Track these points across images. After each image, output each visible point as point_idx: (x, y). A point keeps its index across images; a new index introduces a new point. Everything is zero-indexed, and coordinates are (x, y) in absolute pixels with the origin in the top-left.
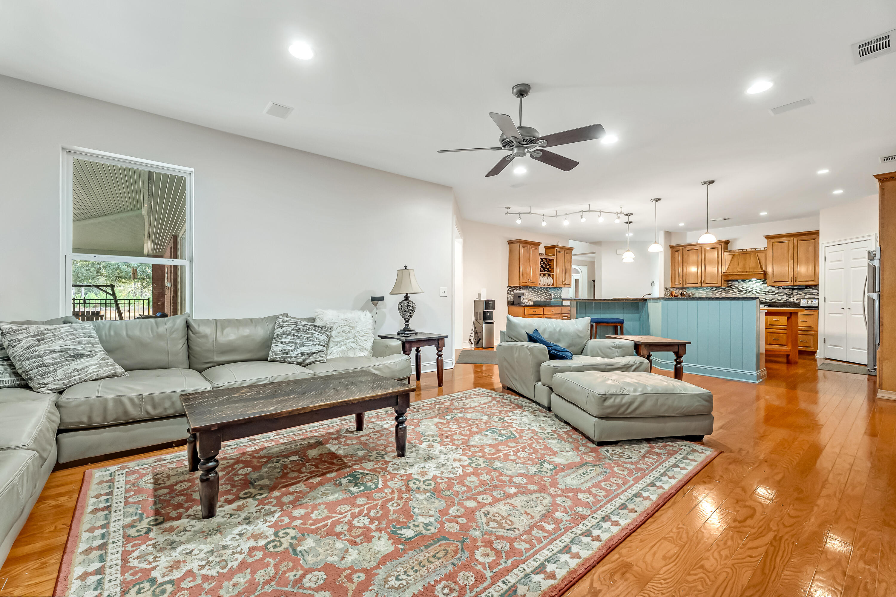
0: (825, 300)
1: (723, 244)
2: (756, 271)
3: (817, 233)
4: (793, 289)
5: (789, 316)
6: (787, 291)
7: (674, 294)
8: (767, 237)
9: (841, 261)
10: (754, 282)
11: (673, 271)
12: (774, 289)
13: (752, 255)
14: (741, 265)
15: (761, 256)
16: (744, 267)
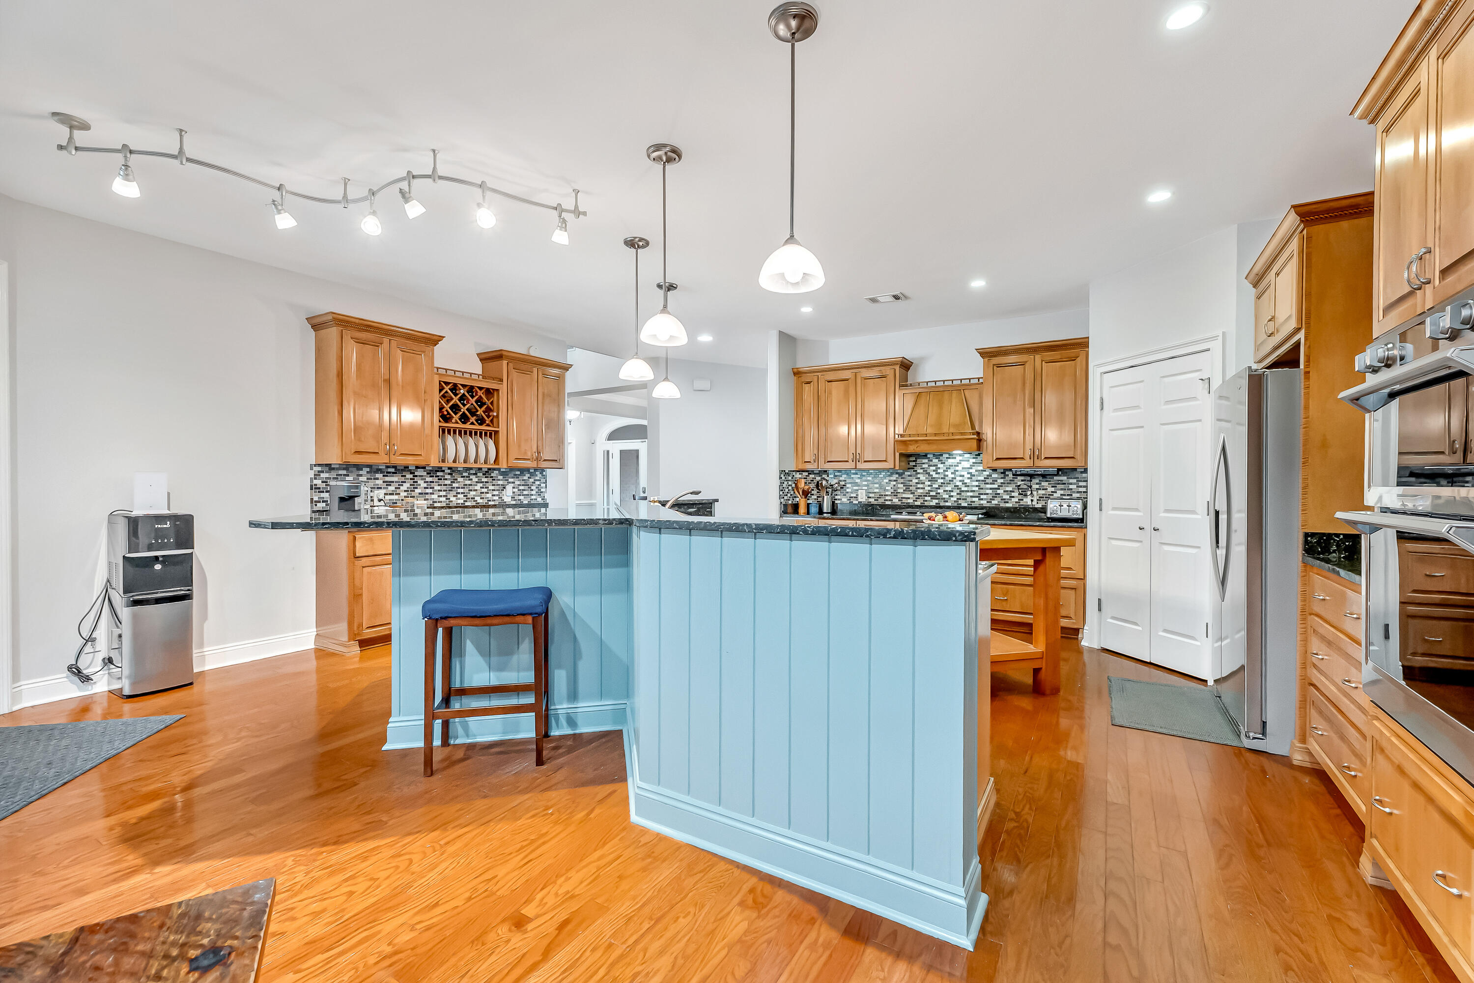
0: (1101, 504)
1: (897, 368)
2: (962, 434)
3: (1082, 344)
4: (1032, 476)
5: (1039, 558)
6: (1019, 481)
7: (802, 485)
8: (987, 354)
9: (1137, 407)
10: (959, 458)
11: (800, 431)
12: (995, 476)
13: (955, 394)
14: (932, 418)
15: (972, 397)
16: (939, 424)
